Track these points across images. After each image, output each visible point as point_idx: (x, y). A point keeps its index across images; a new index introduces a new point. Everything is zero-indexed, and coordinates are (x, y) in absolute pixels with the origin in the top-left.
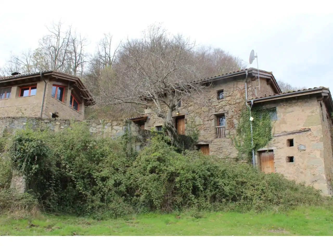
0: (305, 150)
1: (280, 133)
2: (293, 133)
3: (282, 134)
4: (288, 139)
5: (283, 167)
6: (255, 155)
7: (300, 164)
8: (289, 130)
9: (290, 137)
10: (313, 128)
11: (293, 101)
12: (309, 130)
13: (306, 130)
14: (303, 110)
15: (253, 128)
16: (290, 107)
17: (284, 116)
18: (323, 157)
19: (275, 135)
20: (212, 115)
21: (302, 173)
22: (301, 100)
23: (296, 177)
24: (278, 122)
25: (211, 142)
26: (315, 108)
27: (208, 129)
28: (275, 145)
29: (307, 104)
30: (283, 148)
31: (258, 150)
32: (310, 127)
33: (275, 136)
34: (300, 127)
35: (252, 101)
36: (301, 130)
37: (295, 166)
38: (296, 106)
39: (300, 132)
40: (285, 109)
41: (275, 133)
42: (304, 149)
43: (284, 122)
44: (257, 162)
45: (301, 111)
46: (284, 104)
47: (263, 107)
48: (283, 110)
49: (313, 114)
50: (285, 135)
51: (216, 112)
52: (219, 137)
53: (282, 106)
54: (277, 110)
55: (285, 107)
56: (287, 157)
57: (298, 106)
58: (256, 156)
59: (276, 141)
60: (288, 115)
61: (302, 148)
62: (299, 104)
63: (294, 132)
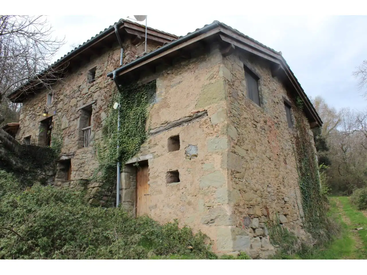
0: (196, 156)
1: (158, 126)
2: (178, 124)
3: (161, 128)
4: (170, 136)
5: (160, 192)
6: (121, 172)
7: (188, 186)
8: (173, 119)
9: (174, 132)
10: (211, 108)
11: (183, 63)
12: (206, 112)
13: (200, 114)
14: (196, 77)
15: (120, 122)
16: (176, 75)
17: (167, 92)
18: (225, 167)
19: (152, 131)
20: (79, 110)
21: (189, 203)
22: (194, 60)
23: (180, 214)
24: (156, 106)
25: (73, 155)
26: (216, 69)
27: (72, 133)
28: (152, 150)
29: (204, 64)
30: (162, 155)
31: (126, 163)
32: (206, 108)
33: (152, 134)
34: (191, 110)
35: (114, 73)
36: (192, 115)
37: (179, 189)
38: (186, 71)
39: (190, 119)
40: (170, 80)
41: (152, 128)
42: (196, 154)
43: (165, 105)
44: (124, 187)
45: (193, 79)
46: (169, 72)
47: (138, 82)
48: (166, 82)
49: (213, 81)
50: (166, 129)
51: (84, 104)
52: (86, 146)
53: (166, 75)
54: (157, 84)
55: (169, 77)
56: (168, 172)
57: (189, 71)
58: (123, 175)
59: (153, 142)
60: (172, 90)
61: (193, 152)
62: (191, 66)
63: (180, 121)
